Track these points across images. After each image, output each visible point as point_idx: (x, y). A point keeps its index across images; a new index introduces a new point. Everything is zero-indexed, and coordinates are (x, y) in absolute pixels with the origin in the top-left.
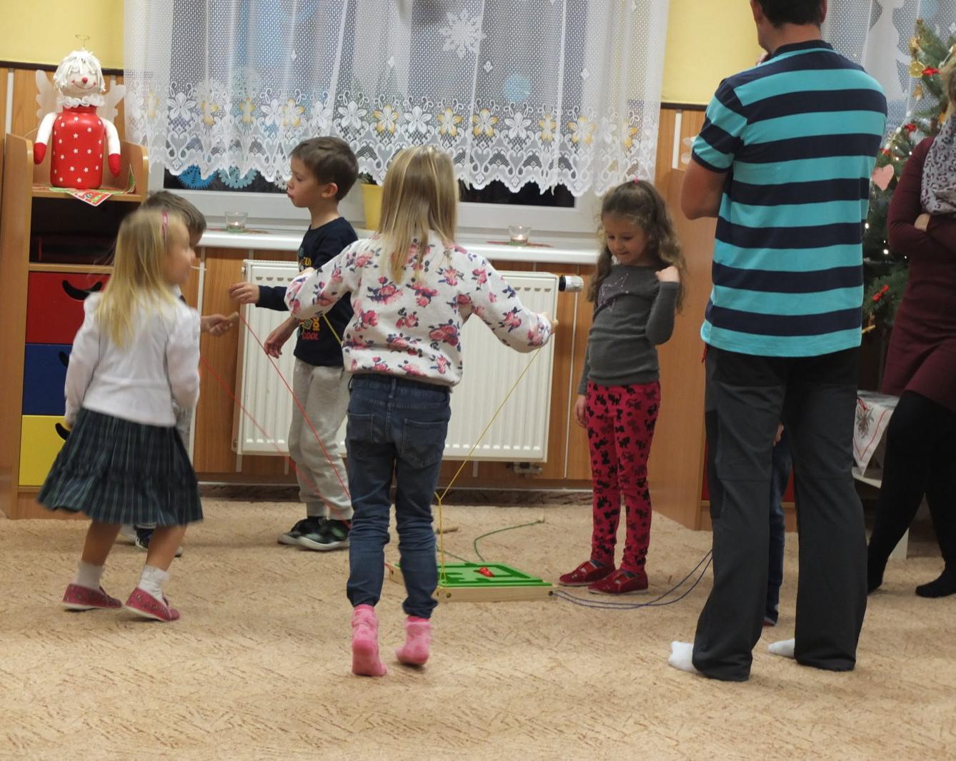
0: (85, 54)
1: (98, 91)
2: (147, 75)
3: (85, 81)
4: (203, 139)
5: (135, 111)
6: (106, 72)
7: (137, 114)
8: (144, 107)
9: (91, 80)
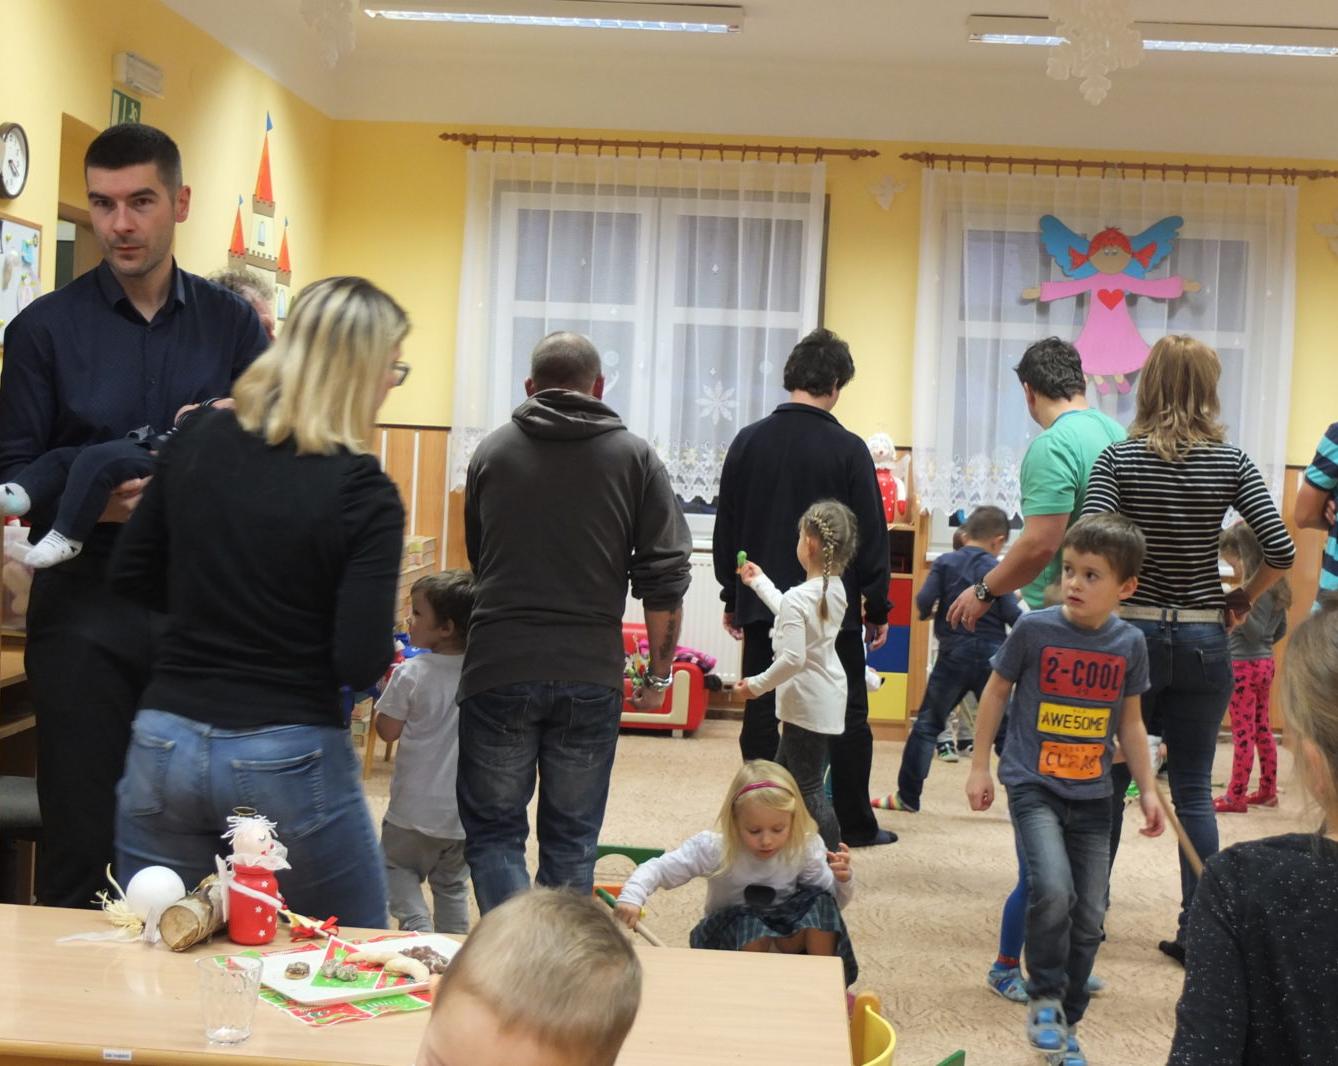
0: (884, 436)
1: (892, 459)
2: (931, 451)
3: (881, 453)
4: (966, 492)
5: (920, 472)
6: (897, 448)
7: (920, 475)
8: (927, 471)
9: (886, 452)
